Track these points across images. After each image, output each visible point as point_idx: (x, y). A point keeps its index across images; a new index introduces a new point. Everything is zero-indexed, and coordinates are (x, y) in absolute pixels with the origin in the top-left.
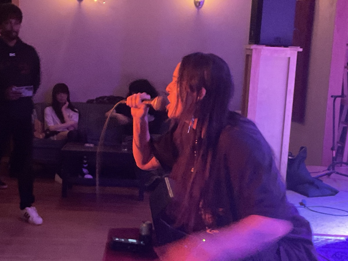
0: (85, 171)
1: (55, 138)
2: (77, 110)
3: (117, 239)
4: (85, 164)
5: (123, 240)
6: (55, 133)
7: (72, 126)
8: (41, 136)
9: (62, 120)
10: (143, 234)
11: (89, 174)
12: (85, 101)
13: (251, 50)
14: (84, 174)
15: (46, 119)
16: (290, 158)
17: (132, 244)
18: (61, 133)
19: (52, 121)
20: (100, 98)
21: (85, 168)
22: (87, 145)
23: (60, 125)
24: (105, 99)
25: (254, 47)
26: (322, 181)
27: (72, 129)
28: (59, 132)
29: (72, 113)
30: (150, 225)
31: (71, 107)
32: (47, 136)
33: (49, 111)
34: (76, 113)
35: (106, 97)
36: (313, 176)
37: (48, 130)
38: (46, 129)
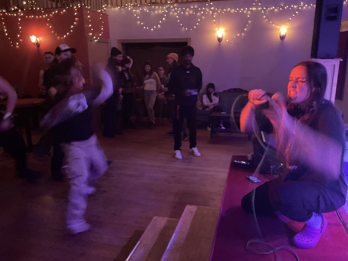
0: (221, 125)
1: (207, 109)
2: (218, 96)
3: (236, 161)
4: (221, 122)
5: (239, 162)
6: (207, 107)
7: (215, 104)
8: (201, 109)
9: (211, 101)
10: (249, 159)
11: (224, 127)
12: (222, 91)
14: (221, 127)
15: (203, 101)
17: (243, 164)
19: (206, 102)
20: (230, 89)
21: (221, 124)
22: (223, 113)
23: (209, 103)
24: (232, 90)
27: (215, 105)
28: (209, 107)
29: (216, 97)
30: (253, 155)
31: (215, 94)
32: (204, 109)
33: (205, 96)
34: (217, 98)
35: (232, 89)
37: (204, 105)
38: (203, 105)
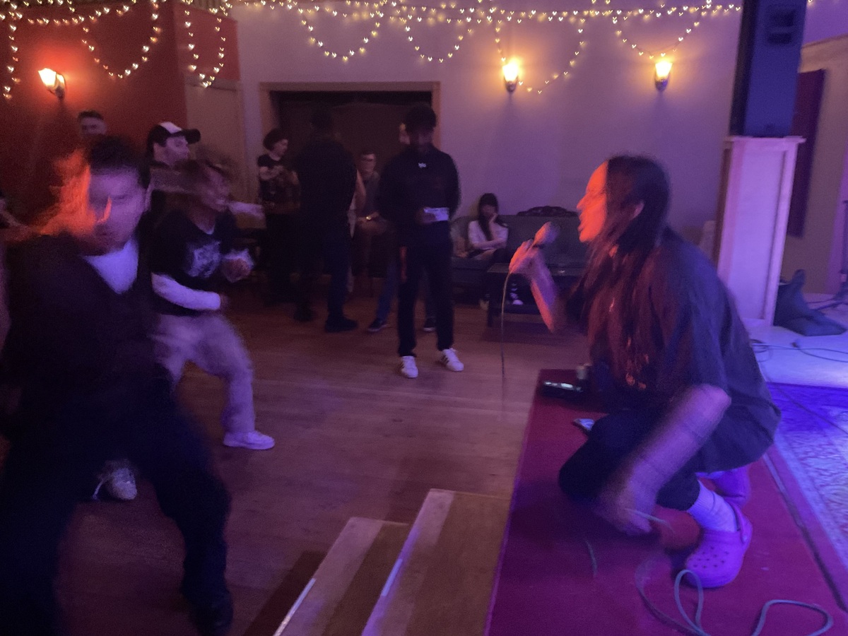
0: (514, 295)
1: (478, 257)
3: (548, 383)
4: (515, 287)
5: (555, 385)
6: (479, 251)
7: (499, 244)
8: (464, 255)
9: (489, 236)
10: (581, 378)
11: (518, 299)
12: (515, 213)
13: (732, 143)
14: (513, 300)
15: (470, 236)
16: (782, 284)
17: (566, 390)
18: (486, 252)
19: (476, 238)
20: (534, 209)
21: (514, 292)
23: (485, 242)
25: (735, 139)
26: (823, 314)
27: (499, 247)
29: (500, 228)
31: (499, 221)
33: (473, 225)
34: (505, 228)
35: (540, 207)
36: (813, 307)
37: (472, 247)
38: (469, 247)
